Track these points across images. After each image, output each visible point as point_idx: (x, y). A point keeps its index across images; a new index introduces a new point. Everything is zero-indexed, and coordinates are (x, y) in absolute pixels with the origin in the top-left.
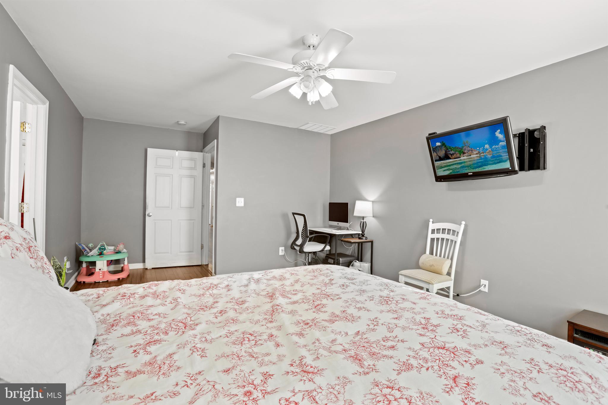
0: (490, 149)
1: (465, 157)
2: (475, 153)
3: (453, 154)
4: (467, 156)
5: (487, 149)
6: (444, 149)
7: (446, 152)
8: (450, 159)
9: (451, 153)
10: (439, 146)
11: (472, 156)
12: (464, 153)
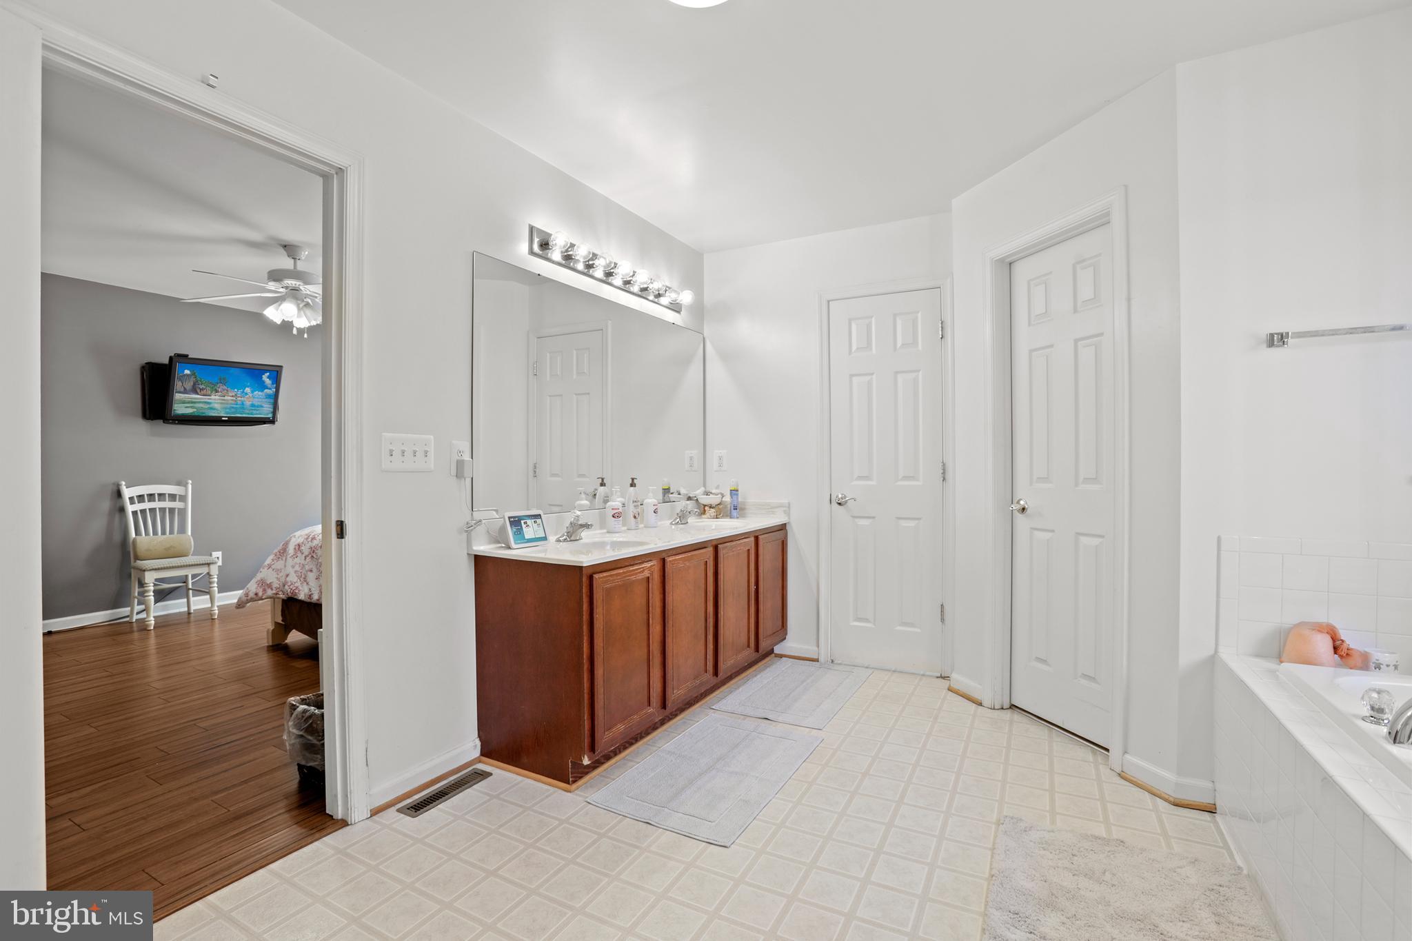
0: (251, 395)
1: (217, 397)
2: (231, 395)
3: (203, 389)
4: (220, 396)
5: (246, 394)
6: (193, 379)
7: (194, 384)
8: (198, 394)
9: (202, 386)
10: (188, 375)
11: (226, 398)
12: (217, 391)
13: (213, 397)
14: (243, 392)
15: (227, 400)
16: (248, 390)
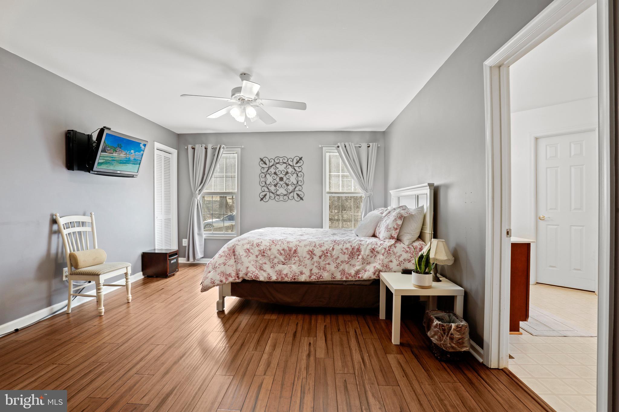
0: (134, 154)
1: (116, 155)
2: (123, 153)
3: (109, 150)
4: (118, 154)
5: (132, 153)
9: (109, 149)
11: (121, 155)
12: (116, 151)
13: (114, 154)
14: (130, 152)
15: (122, 156)
16: (132, 151)
